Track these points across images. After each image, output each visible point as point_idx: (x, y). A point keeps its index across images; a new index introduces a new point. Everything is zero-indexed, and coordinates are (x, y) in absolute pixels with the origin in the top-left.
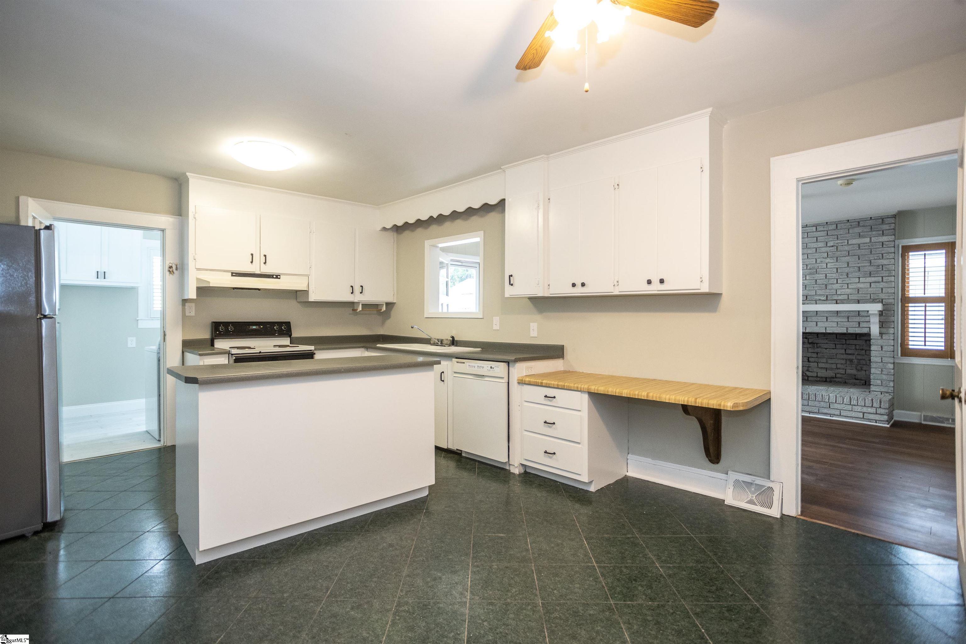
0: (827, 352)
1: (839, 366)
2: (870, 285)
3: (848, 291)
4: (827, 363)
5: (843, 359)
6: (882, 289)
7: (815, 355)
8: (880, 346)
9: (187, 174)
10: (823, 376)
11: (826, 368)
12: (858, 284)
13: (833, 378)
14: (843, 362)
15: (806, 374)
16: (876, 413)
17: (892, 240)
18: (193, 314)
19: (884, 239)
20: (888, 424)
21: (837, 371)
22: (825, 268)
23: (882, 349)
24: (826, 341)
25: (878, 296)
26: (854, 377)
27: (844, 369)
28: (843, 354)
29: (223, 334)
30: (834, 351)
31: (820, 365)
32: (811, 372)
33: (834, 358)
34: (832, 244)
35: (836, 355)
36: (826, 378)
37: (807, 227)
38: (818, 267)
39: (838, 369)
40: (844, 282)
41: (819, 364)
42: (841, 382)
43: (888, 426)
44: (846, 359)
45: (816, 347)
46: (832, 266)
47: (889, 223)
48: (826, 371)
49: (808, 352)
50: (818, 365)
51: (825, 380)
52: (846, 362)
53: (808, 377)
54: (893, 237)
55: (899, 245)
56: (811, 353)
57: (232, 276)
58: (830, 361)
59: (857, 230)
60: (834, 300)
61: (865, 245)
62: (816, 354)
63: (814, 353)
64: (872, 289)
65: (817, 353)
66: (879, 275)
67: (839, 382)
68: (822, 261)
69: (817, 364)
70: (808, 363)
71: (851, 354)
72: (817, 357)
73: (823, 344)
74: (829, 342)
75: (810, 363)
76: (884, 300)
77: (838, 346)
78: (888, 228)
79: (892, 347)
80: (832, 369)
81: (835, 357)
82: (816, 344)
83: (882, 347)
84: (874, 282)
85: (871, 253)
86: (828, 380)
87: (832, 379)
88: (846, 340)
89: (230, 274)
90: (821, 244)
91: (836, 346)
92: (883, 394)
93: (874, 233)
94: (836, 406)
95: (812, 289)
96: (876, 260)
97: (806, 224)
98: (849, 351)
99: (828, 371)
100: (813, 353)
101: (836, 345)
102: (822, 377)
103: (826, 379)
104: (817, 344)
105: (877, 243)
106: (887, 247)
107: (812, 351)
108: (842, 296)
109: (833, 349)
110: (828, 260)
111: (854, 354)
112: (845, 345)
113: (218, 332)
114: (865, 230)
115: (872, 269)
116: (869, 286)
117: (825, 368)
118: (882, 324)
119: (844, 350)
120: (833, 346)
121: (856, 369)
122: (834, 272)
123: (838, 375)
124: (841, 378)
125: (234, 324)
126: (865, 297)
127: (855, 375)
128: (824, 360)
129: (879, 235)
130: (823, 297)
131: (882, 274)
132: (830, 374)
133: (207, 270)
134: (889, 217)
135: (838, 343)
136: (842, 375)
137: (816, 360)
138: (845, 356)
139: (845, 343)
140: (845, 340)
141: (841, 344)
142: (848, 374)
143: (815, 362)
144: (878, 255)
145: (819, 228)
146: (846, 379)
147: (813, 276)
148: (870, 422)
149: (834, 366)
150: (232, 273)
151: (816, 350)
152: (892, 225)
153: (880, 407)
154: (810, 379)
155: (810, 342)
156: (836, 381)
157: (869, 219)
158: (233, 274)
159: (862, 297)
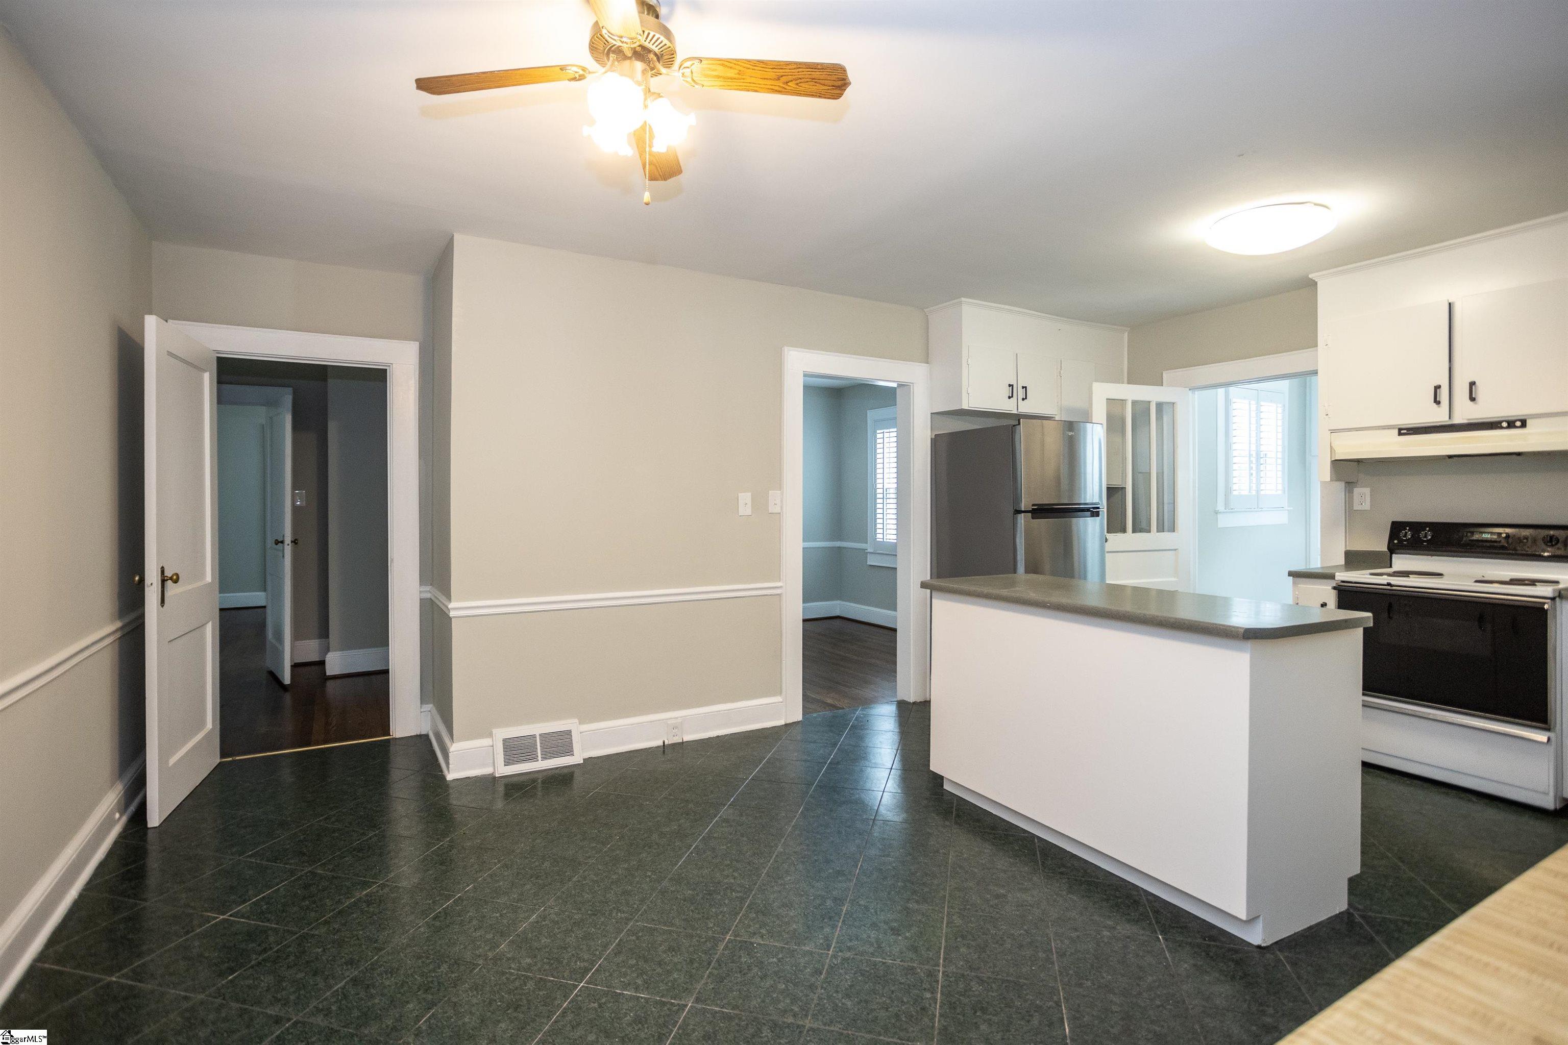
9: (1310, 276)
18: (1367, 506)
29: (1405, 546)
57: (1400, 434)
89: (1397, 431)
113: (1396, 542)
125: (1434, 526)
133: (1350, 430)
150: (1400, 430)
158: (1402, 431)
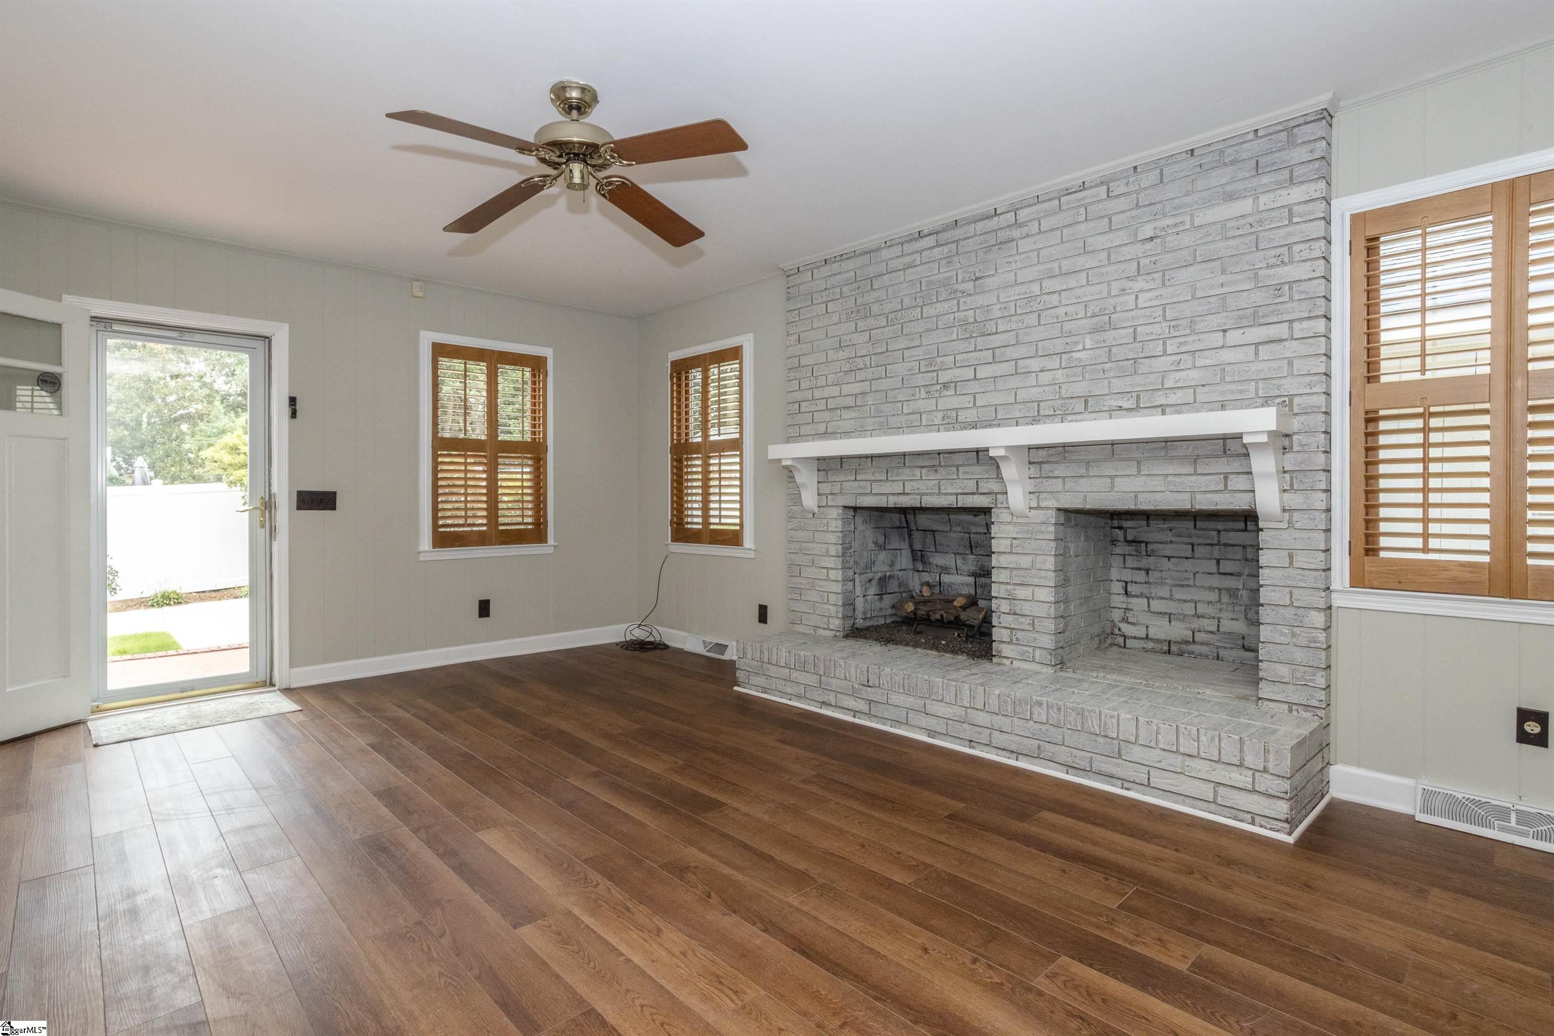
0: (1172, 567)
1: (1202, 609)
2: (1256, 354)
3: (1194, 376)
4: (1171, 599)
5: (1211, 588)
6: (1290, 363)
7: (1141, 577)
8: (1286, 553)
10: (1162, 636)
11: (1170, 614)
12: (1221, 351)
13: (1187, 642)
14: (1214, 596)
15: (1119, 629)
16: (1254, 791)
17: (1318, 195)
19: (1297, 194)
20: (1290, 834)
21: (1197, 624)
22: (1132, 310)
23: (1291, 563)
24: (1169, 537)
25: (1279, 387)
26: (1240, 643)
27: (1214, 618)
28: (1213, 574)
30: (1188, 565)
31: (1156, 605)
32: (1133, 624)
33: (1188, 586)
34: (1150, 234)
35: (1194, 577)
36: (1169, 642)
37: (1085, 189)
38: (1115, 307)
39: (1198, 617)
40: (1183, 349)
41: (1151, 600)
42: (1207, 656)
43: (1290, 840)
44: (1220, 590)
45: (1144, 553)
46: (1150, 300)
47: (1310, 141)
48: (1170, 621)
49: (1124, 568)
50: (1149, 606)
51: (1166, 648)
52: (1220, 596)
53: (1125, 637)
54: (1322, 184)
55: (1343, 215)
56: (1132, 569)
58: (1179, 594)
59: (1220, 177)
60: (1157, 406)
61: (1241, 222)
62: (1143, 572)
63: (1140, 569)
64: (1260, 366)
65: (1147, 571)
66: (1280, 318)
67: (1201, 655)
68: (1124, 290)
69: (1146, 600)
70: (1124, 598)
71: (1232, 574)
72: (1146, 583)
73: (1160, 546)
74: (1177, 539)
75: (1130, 600)
76: (1296, 400)
77: (1200, 551)
78: (1306, 157)
79: (1322, 556)
80: (1183, 618)
81: (1191, 582)
82: (1143, 545)
83: (1291, 557)
84: (1267, 342)
85: (1257, 247)
86: (1174, 648)
87: (1184, 647)
88: (1219, 531)
90: (1120, 237)
91: (1193, 550)
92: (1295, 713)
93: (1265, 179)
94: (1138, 753)
95: (1101, 375)
96: (1273, 266)
97: (1080, 182)
98: (1226, 566)
99: (1173, 623)
100: (1136, 569)
101: (1195, 547)
102: (1158, 641)
103: (1169, 646)
104: (1147, 543)
105: (1274, 214)
106: (1305, 222)
107: (1135, 566)
108: (1179, 393)
109: (1186, 558)
110: (1140, 284)
111: (1239, 575)
112: (1217, 547)
114: (1240, 175)
115: (1259, 298)
116: (1252, 357)
117: (1166, 613)
118: (1292, 479)
119: (1214, 562)
120: (1186, 551)
121: (1246, 618)
122: (1156, 320)
123: (1199, 637)
124: (1207, 644)
126: (1240, 392)
127: (1244, 638)
128: (1164, 592)
129: (1280, 186)
130: (1129, 400)
131: (1288, 313)
132: (1178, 631)
134: (1309, 119)
135: (1200, 541)
136: (1210, 636)
137: (1145, 591)
138: (1216, 581)
139: (1215, 541)
140: (1216, 532)
141: (1208, 545)
142: (1225, 633)
143: (1141, 595)
144: (1279, 251)
145: (1119, 188)
146: (1221, 647)
147: (1104, 336)
148: (1236, 818)
149: (1189, 609)
151: (1145, 562)
152: (1318, 144)
153: (1265, 770)
154: (1130, 643)
155: (1129, 538)
156: (1193, 653)
157: (1251, 136)
159: (1233, 392)
